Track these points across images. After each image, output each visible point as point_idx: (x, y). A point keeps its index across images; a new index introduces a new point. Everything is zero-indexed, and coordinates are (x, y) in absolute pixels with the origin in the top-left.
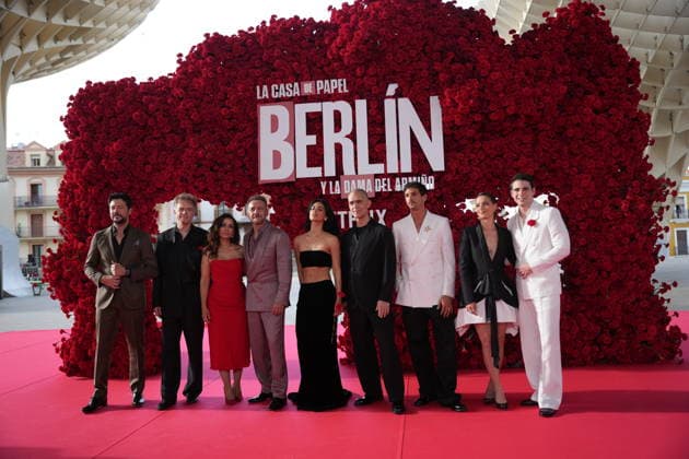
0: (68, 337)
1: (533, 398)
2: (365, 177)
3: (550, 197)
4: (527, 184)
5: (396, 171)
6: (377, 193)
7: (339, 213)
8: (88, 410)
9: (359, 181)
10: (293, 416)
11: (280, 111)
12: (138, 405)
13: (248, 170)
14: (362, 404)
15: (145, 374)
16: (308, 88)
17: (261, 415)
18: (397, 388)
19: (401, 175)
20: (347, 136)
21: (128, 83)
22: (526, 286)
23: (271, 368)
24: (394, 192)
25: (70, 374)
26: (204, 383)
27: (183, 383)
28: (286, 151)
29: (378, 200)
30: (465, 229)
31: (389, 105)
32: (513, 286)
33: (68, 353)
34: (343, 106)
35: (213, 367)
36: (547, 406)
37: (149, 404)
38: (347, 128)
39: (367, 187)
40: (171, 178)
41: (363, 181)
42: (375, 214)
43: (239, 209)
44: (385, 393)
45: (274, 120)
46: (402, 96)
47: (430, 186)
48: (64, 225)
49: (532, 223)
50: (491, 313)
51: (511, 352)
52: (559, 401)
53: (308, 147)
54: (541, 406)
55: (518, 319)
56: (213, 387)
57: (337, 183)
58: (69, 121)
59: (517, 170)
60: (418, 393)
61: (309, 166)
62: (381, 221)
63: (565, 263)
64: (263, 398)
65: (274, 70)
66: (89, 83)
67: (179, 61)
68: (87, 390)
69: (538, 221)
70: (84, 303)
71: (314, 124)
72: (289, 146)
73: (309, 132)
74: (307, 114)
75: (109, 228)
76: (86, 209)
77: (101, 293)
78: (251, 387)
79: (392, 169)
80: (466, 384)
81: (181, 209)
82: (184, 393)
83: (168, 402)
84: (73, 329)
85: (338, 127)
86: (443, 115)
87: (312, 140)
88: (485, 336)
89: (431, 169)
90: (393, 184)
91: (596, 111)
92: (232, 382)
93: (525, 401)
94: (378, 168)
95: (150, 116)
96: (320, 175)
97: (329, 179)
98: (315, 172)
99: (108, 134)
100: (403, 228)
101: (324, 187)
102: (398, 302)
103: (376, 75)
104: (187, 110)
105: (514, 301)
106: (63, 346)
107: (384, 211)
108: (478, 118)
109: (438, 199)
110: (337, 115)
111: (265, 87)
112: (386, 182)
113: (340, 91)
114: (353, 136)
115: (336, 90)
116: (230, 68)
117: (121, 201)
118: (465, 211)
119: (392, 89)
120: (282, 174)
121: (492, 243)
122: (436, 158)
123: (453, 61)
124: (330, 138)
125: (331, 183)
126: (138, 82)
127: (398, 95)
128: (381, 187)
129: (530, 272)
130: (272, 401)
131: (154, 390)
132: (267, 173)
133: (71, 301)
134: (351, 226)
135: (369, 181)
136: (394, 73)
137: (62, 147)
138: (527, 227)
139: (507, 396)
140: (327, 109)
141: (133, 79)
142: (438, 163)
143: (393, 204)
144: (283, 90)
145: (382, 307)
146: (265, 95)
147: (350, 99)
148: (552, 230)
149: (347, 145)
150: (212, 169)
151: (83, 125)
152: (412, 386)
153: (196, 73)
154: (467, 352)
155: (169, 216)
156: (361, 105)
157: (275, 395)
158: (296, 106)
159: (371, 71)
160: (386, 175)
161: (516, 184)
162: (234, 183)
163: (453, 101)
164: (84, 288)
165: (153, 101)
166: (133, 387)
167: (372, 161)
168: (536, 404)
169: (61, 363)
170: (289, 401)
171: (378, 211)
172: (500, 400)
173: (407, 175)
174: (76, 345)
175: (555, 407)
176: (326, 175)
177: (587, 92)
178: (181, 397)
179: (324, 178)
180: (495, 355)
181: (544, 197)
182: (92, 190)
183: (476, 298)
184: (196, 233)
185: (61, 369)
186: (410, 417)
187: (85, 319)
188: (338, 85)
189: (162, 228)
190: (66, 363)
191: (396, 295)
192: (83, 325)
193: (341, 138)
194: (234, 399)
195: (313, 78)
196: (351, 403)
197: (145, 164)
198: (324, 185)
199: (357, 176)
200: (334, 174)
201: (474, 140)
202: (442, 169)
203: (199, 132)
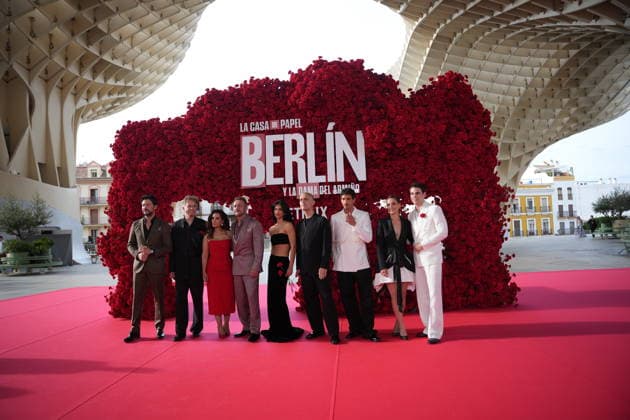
0: (114, 291)
1: (424, 332)
2: (313, 184)
3: (436, 199)
4: (420, 190)
5: (334, 180)
6: (321, 196)
7: (295, 209)
8: (128, 341)
9: (309, 188)
10: (264, 345)
11: (256, 140)
12: (160, 337)
13: (234, 179)
14: (310, 338)
16: (275, 125)
17: (243, 344)
18: (334, 327)
19: (337, 183)
20: (301, 157)
21: (154, 122)
23: (249, 314)
24: (332, 195)
25: (116, 316)
26: (204, 323)
27: (190, 324)
28: (260, 166)
29: (321, 201)
30: (379, 219)
31: (329, 136)
32: (412, 258)
33: (114, 302)
34: (298, 137)
35: (211, 313)
36: (433, 337)
37: (168, 337)
38: (301, 151)
39: (314, 192)
40: (182, 185)
41: (312, 187)
42: (320, 210)
43: (227, 206)
44: (326, 331)
45: (252, 146)
46: (338, 131)
47: (357, 191)
48: (111, 216)
49: (423, 216)
50: (397, 276)
51: (411, 302)
52: (441, 333)
53: (274, 164)
54: (429, 337)
55: (415, 279)
56: (211, 326)
57: (294, 188)
58: (116, 148)
59: (414, 180)
60: (348, 330)
61: (275, 176)
62: (324, 215)
63: (445, 242)
64: (244, 335)
65: (252, 112)
66: (129, 122)
67: (189, 107)
68: (128, 327)
69: (428, 215)
70: (124, 269)
71: (279, 148)
72: (262, 164)
73: (275, 154)
74: (274, 142)
75: (142, 220)
76: (126, 206)
77: (136, 263)
78: (236, 326)
79: (331, 179)
80: (381, 324)
81: (189, 206)
82: (191, 330)
83: (180, 336)
84: (117, 287)
85: (295, 151)
86: (365, 143)
87: (277, 159)
88: (393, 292)
89: (357, 179)
90: (332, 189)
91: (464, 142)
92: (223, 323)
93: (418, 334)
94: (322, 179)
95: (169, 143)
96: (283, 183)
97: (289, 185)
98: (279, 181)
99: (141, 155)
100: (339, 219)
102: (334, 269)
103: (321, 117)
104: (193, 139)
105: (412, 268)
106: (111, 298)
107: (326, 208)
108: (388, 146)
109: (362, 199)
110: (294, 143)
111: (246, 124)
112: (327, 188)
113: (296, 127)
114: (305, 157)
115: (294, 126)
116: (222, 111)
117: (149, 201)
118: (380, 208)
119: (331, 126)
120: (257, 182)
121: (398, 229)
122: (361, 174)
123: (371, 108)
124: (289, 158)
125: (290, 189)
126: (161, 121)
127: (335, 129)
128: (324, 191)
129: (422, 248)
131: (171, 328)
132: (247, 182)
133: (116, 268)
135: (316, 188)
136: (333, 115)
137: (111, 164)
138: (419, 219)
139: (408, 331)
140: (288, 139)
141: (158, 119)
142: (361, 175)
143: (332, 203)
144: (258, 126)
145: (322, 273)
146: (246, 129)
147: (303, 132)
148: (436, 221)
149: (301, 164)
150: (209, 179)
151: (125, 149)
152: (344, 325)
153: (200, 115)
154: (381, 302)
155: (180, 211)
156: (310, 136)
157: (252, 332)
158: (266, 136)
159: (317, 114)
160: (327, 183)
161: (413, 190)
162: (224, 189)
163: (372, 133)
164: (124, 259)
165: (170, 133)
166: (157, 326)
167: (317, 174)
168: (426, 336)
169: (110, 309)
170: (262, 336)
171: (321, 208)
172: (403, 333)
173: (341, 183)
174: (120, 298)
175: (439, 337)
176: (286, 183)
177: (458, 130)
178: (189, 333)
179: (285, 185)
180: (400, 302)
181: (431, 199)
182: (130, 193)
183: (387, 266)
184: (198, 222)
185: (110, 313)
186: (343, 347)
187: (125, 280)
188: (295, 122)
189: (176, 219)
190: (113, 309)
191: (333, 264)
192: (123, 283)
193: (297, 158)
194: (224, 334)
195: (278, 118)
197: (165, 176)
198: (285, 190)
199: (307, 184)
200: (291, 182)
201: (386, 160)
202: (365, 179)
203: (201, 154)
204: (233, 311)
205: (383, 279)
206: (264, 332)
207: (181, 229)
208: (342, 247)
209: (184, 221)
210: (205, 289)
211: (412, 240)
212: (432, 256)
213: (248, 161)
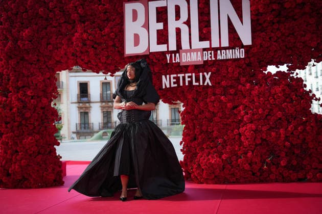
2: (197, 50)
5: (218, 46)
6: (204, 61)
7: (179, 75)
9: (192, 53)
11: (139, 7)
13: (117, 47)
19: (221, 48)
20: (184, 23)
24: (216, 60)
28: (143, 33)
29: (205, 66)
38: (184, 16)
39: (198, 58)
40: (65, 54)
41: (195, 53)
42: (204, 76)
43: (112, 76)
45: (135, 13)
53: (158, 31)
57: (177, 55)
61: (158, 43)
62: (208, 81)
71: (162, 15)
72: (145, 30)
73: (158, 21)
74: (157, 8)
76: (8, 75)
79: (215, 44)
85: (178, 16)
86: (251, 6)
87: (160, 26)
89: (242, 44)
90: (216, 55)
94: (206, 44)
95: (51, 11)
96: (166, 50)
97: (172, 52)
98: (163, 48)
99: (22, 24)
101: (168, 58)
104: (76, 7)
107: (210, 73)
108: (275, 7)
109: (247, 65)
110: (177, 8)
112: (211, 54)
114: (188, 23)
118: (266, 72)
120: (141, 50)
122: (246, 38)
124: (173, 24)
125: (173, 55)
128: (208, 56)
132: (130, 49)
134: (187, 84)
135: (199, 53)
140: (171, 4)
143: (216, 69)
149: (184, 29)
150: (93, 47)
154: (267, 169)
158: (149, 2)
160: (211, 49)
162: (108, 57)
167: (201, 39)
171: (205, 74)
173: (225, 48)
176: (170, 50)
179: (168, 52)
182: (12, 62)
193: (180, 24)
197: (48, 44)
199: (191, 50)
200: (175, 49)
201: (273, 23)
202: (250, 43)
203: (84, 22)
213: (132, 28)
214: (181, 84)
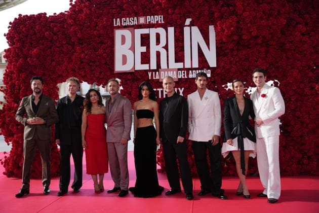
0: (8, 156)
1: (264, 193)
2: (173, 70)
3: (275, 82)
4: (262, 74)
5: (190, 67)
6: (179, 79)
7: (158, 89)
8: (19, 196)
9: (169, 72)
10: (132, 200)
11: (127, 33)
12: (46, 193)
13: (109, 65)
14: (169, 194)
15: (50, 177)
16: (142, 20)
17: (114, 199)
18: (189, 186)
19: (192, 69)
20: (163, 47)
21: (42, 16)
22: (260, 131)
23: (120, 174)
24: (188, 78)
25: (9, 176)
26: (83, 181)
27: (72, 182)
28: (129, 55)
29: (179, 83)
31: (186, 30)
32: (253, 130)
33: (8, 164)
34: (161, 31)
35: (88, 173)
36: (272, 197)
37: (53, 193)
38: (163, 42)
39: (174, 76)
40: (66, 69)
41: (172, 72)
42: (178, 91)
43: (103, 87)
44: (182, 188)
45: (123, 38)
46: (194, 26)
47: (209, 75)
48: (6, 94)
49: (264, 96)
50: (241, 145)
51: (252, 167)
52: (279, 195)
53: (142, 53)
54: (269, 197)
55: (256, 149)
56: (88, 184)
57: (157, 73)
58: (10, 37)
59: (256, 67)
61: (142, 63)
62: (181, 94)
63: (282, 118)
64: (116, 190)
65: (123, 10)
66: (20, 15)
67: (71, 4)
68: (19, 184)
69: (267, 95)
70: (17, 137)
71: (145, 40)
72: (131, 53)
73: (142, 45)
74: (141, 35)
75: (31, 96)
76: (19, 86)
77: (27, 130)
78: (109, 184)
79: (188, 66)
80: (227, 184)
81: (70, 86)
82: (72, 187)
83: (63, 192)
84: (11, 151)
85: (158, 42)
86: (216, 36)
87: (144, 49)
88: (237, 158)
89: (209, 66)
90: (188, 74)
91: (302, 34)
92: (98, 181)
93: (259, 194)
94: (180, 65)
95: (55, 35)
96: (148, 69)
97: (153, 71)
98: (145, 67)
99: (31, 44)
100: (193, 98)
101: (150, 75)
102: (190, 138)
103: (179, 14)
104: (75, 31)
105: (253, 139)
106: (6, 161)
107: (183, 89)
108: (235, 38)
109: (212, 82)
110: (158, 36)
111: (118, 20)
112: (184, 73)
113: (159, 22)
114: (166, 47)
115: (157, 22)
116: (99, 8)
117: (39, 81)
118: (227, 89)
119: (188, 21)
120: (127, 68)
121: (241, 107)
122: (212, 59)
123: (222, 6)
124: (154, 48)
125: (154, 73)
126: (48, 16)
127: (191, 25)
128: (181, 75)
129: (262, 123)
130: (120, 192)
131: (55, 185)
132: (119, 67)
133: (10, 136)
134: (164, 97)
135: (175, 72)
136: (189, 12)
137: (5, 50)
138: (261, 98)
139: (250, 191)
140: (153, 32)
141: (45, 14)
142: (212, 63)
143: (189, 85)
144: (129, 21)
146: (118, 24)
147: (165, 27)
148: (275, 100)
149: (163, 53)
150: (89, 65)
151: (17, 38)
152: (197, 185)
153: (81, 11)
154: (227, 166)
155: (65, 90)
156: (171, 30)
157: (122, 188)
158: (135, 30)
159: (177, 11)
160: (184, 69)
161: (256, 74)
162: (101, 73)
163: (222, 28)
164: (18, 129)
165: (56, 26)
166: (44, 183)
167: (177, 61)
168: (266, 196)
169: (4, 170)
170: (129, 192)
171: (179, 89)
172: (246, 193)
173: (196, 69)
174: (13, 160)
175: (277, 198)
176: (151, 69)
177: (297, 23)
178: (70, 189)
179: (150, 70)
180: (243, 167)
181: (271, 82)
182: (23, 75)
183: (233, 137)
184: (79, 98)
185: (4, 173)
186: (195, 202)
187: (17, 146)
188: (159, 19)
190: (7, 170)
192: (16, 149)
193: (160, 48)
194: (99, 190)
195: (145, 14)
196: (163, 193)
197: (52, 61)
198: (150, 74)
199: (168, 69)
200: (155, 68)
201: (233, 50)
202: (215, 65)
203: (82, 44)
204: (107, 172)
205: (230, 147)
206: (131, 189)
207: (65, 104)
208: (196, 121)
209: (68, 98)
210: (84, 154)
211: (253, 116)
212: (270, 129)
213: (120, 50)
214: (160, 97)
